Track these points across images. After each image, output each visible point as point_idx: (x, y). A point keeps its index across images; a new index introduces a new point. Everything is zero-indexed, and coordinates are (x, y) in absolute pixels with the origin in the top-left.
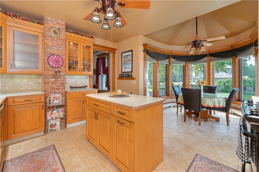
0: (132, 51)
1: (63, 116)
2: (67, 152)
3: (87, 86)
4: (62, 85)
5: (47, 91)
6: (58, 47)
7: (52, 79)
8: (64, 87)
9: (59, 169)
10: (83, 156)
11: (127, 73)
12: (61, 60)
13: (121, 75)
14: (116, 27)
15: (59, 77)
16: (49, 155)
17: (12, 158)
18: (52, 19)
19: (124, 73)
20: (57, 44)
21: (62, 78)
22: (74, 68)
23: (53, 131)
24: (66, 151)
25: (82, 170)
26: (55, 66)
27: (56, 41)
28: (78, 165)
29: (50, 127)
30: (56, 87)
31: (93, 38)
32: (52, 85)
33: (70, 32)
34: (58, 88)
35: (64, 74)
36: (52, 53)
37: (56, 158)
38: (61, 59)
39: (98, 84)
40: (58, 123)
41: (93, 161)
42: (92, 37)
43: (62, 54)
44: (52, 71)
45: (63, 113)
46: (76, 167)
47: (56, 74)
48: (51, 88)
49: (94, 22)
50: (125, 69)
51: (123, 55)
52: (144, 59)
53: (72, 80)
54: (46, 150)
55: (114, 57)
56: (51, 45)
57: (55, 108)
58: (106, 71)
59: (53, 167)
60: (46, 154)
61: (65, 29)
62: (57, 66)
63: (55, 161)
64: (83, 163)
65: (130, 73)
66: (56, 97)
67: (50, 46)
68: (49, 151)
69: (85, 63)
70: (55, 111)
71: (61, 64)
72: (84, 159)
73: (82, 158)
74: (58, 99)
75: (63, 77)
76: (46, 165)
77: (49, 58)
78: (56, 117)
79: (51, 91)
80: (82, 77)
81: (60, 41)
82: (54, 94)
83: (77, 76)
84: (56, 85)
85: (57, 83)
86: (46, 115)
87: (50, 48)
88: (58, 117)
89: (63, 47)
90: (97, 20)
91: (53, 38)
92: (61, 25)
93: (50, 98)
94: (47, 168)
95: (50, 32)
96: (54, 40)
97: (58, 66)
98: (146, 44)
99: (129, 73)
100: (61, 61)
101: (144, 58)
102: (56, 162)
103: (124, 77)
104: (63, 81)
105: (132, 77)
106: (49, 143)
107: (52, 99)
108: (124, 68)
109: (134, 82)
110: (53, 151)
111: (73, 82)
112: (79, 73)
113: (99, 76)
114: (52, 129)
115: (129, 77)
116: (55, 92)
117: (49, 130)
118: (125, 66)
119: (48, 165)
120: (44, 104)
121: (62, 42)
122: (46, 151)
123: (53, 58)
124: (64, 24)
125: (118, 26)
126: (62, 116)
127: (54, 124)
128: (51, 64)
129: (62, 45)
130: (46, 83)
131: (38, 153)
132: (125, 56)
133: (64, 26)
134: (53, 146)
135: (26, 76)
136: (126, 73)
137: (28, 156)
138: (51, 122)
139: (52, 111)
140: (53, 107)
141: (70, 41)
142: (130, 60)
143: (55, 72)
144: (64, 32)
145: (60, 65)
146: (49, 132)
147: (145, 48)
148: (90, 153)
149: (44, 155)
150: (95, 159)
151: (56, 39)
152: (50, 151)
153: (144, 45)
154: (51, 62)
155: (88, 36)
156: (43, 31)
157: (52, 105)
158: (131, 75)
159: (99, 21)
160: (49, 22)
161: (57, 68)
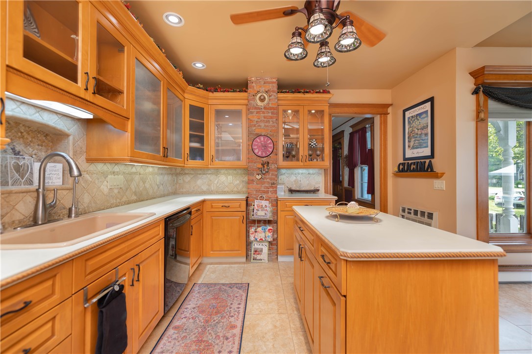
0: (431, 100)
1: (272, 239)
2: (260, 304)
3: (318, 190)
4: (273, 186)
5: (251, 195)
6: (267, 122)
7: (257, 176)
8: (275, 189)
9: (236, 328)
10: (278, 324)
11: (419, 161)
12: (270, 143)
13: (401, 167)
14: (345, 52)
15: (267, 172)
16: (236, 297)
17: (203, 282)
18: (257, 79)
19: (410, 162)
20: (264, 118)
21: (272, 174)
22: (294, 156)
23: (258, 261)
24: (260, 302)
25: (265, 349)
26: (262, 154)
27: (264, 113)
28: (263, 337)
29: (254, 254)
30: (263, 189)
31: (329, 92)
32: (258, 185)
33: (286, 92)
34: (265, 190)
35: (275, 167)
36: (257, 134)
37: (242, 306)
38: (269, 141)
39: (353, 187)
40: (265, 249)
41: (289, 343)
42: (325, 92)
43: (272, 134)
44: (258, 162)
45: (272, 233)
46: (259, 338)
47: (264, 167)
48: (256, 190)
49: (296, 60)
50: (412, 150)
51: (408, 114)
52: (478, 116)
53: (293, 178)
54: (237, 287)
55: (384, 123)
56: (257, 121)
57: (262, 224)
58: (368, 158)
59: (232, 319)
60: (234, 295)
61: (276, 89)
62: (264, 155)
63: (239, 311)
64: (272, 337)
65: (427, 161)
66: (262, 206)
67: (255, 123)
68: (239, 291)
69: (312, 145)
70: (260, 229)
71: (271, 150)
72: (278, 330)
73: (275, 327)
74: (265, 209)
75: (273, 172)
76: (226, 311)
77: (254, 143)
78: (262, 239)
79: (256, 195)
80: (311, 171)
81: (269, 112)
82: (260, 200)
83: (301, 171)
84: (263, 186)
85: (264, 183)
86: (248, 232)
87: (255, 126)
88: (264, 240)
89: (273, 121)
90: (301, 54)
91: (259, 109)
92: (271, 85)
93: (254, 205)
94: (225, 317)
95: (254, 99)
96: (260, 112)
97: (266, 153)
98: (484, 67)
99: (422, 161)
100: (269, 145)
101: (478, 113)
102: (239, 313)
103: (411, 171)
104: (274, 179)
105: (432, 170)
106: (245, 278)
107: (257, 208)
108: (409, 146)
109: (439, 184)
110: (243, 293)
111: (295, 181)
112: (301, 164)
113: (356, 169)
114: (255, 256)
115: (425, 171)
116: (261, 197)
117: (252, 258)
118: (412, 144)
119: (228, 313)
120: (244, 214)
121: (272, 113)
122: (236, 289)
123: (259, 141)
124: (275, 80)
125: (350, 48)
126: (270, 239)
127: (260, 249)
128: (256, 151)
129: (271, 119)
130: (250, 182)
131: (227, 288)
132: (412, 117)
133: (275, 85)
134: (247, 285)
135: (231, 172)
136: (415, 161)
137: (216, 287)
138: (256, 245)
139: (258, 227)
140: (259, 221)
141: (285, 108)
142: (427, 126)
143: (262, 164)
144: (275, 94)
146: (252, 261)
147: (480, 82)
148: (292, 325)
149: (232, 295)
150: (295, 341)
151: (263, 110)
152: (241, 291)
153: (476, 74)
154: (256, 149)
155: (318, 91)
156: (246, 102)
157: (255, 217)
158: (430, 165)
159: (304, 54)
160: (254, 84)
161: (265, 158)
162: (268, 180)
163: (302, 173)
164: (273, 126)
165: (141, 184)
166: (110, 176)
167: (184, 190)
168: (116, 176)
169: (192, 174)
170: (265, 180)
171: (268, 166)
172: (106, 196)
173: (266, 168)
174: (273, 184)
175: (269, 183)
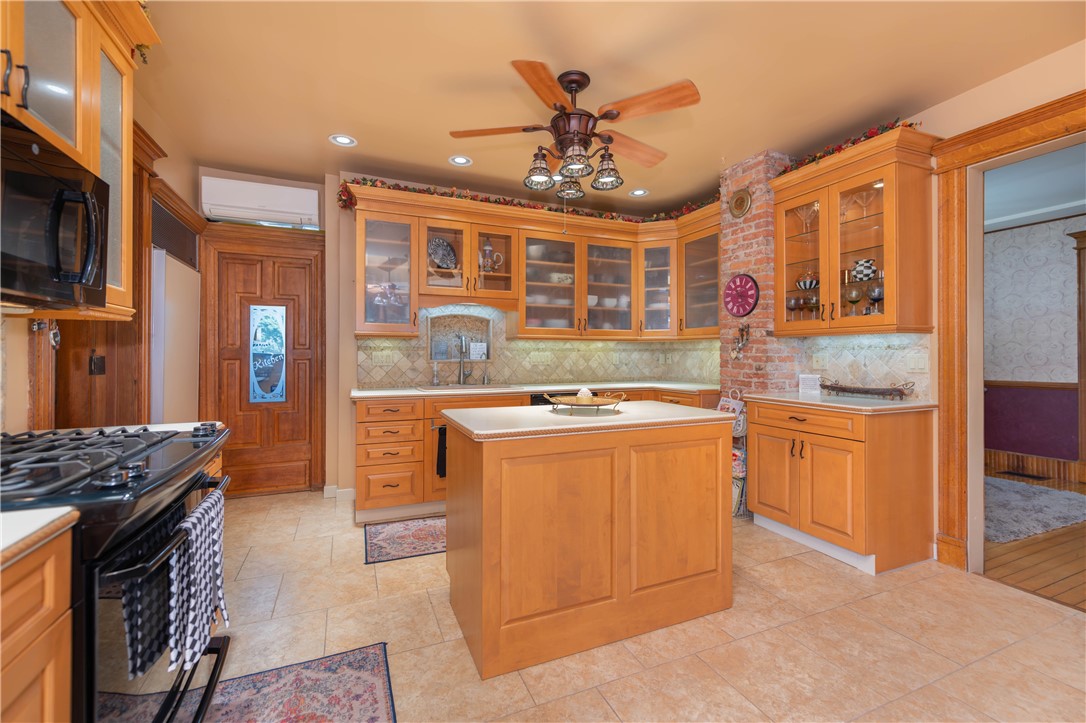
4: (759, 374)
6: (748, 247)
7: (732, 352)
18: (733, 169)
21: (758, 350)
26: (739, 311)
30: (741, 378)
34: (746, 380)
36: (733, 274)
38: (751, 284)
43: (755, 267)
44: (733, 326)
47: (743, 335)
62: (742, 311)
71: (752, 301)
75: (760, 346)
84: (743, 371)
85: (744, 366)
87: (729, 260)
89: (757, 243)
91: (737, 224)
92: (754, 171)
97: (744, 309)
100: (751, 291)
104: (760, 360)
111: (851, 366)
112: (824, 325)
121: (757, 226)
123: (734, 287)
124: (761, 158)
129: (756, 238)
130: (723, 363)
133: (762, 168)
141: (789, 206)
143: (740, 331)
144: (763, 185)
145: (749, 304)
151: (741, 225)
160: (728, 182)
161: (745, 318)
162: (750, 361)
163: (870, 346)
164: (760, 252)
165: (582, 362)
166: (532, 353)
167: (673, 375)
168: (541, 353)
169: (681, 350)
170: (745, 361)
171: (748, 333)
172: (528, 371)
173: (745, 338)
174: (759, 369)
175: (751, 366)
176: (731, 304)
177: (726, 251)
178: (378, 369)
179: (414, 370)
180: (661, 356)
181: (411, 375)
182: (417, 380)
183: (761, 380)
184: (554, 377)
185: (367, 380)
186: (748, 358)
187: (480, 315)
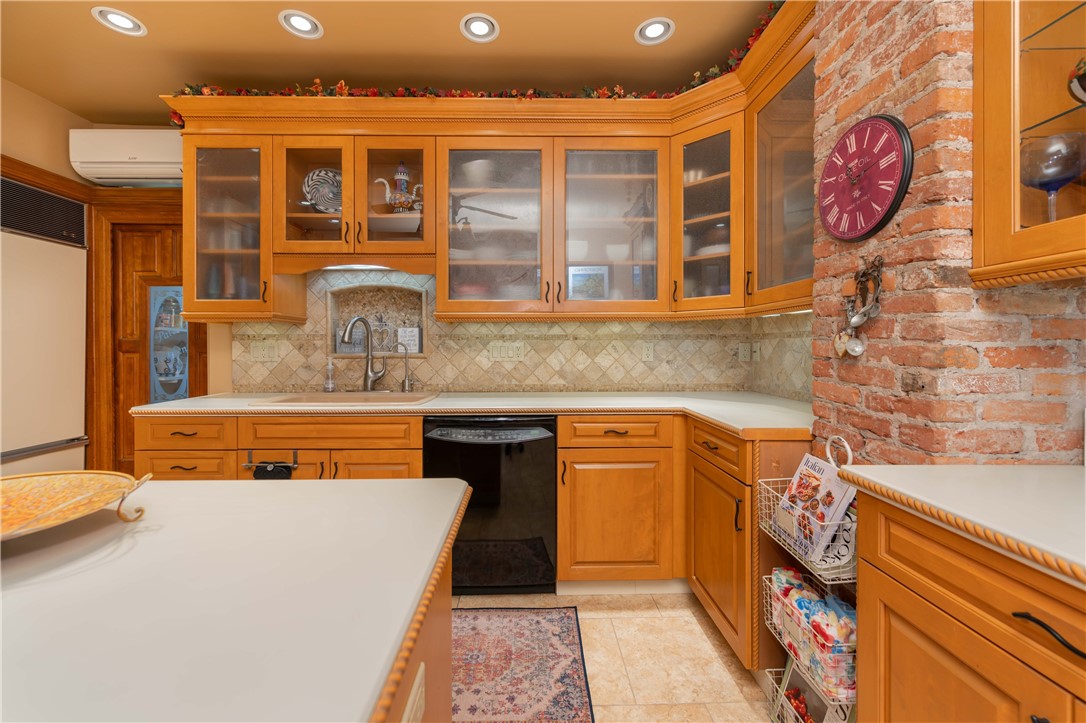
5: (823, 427)
21: (908, 328)
26: (854, 225)
32: (846, 386)
34: (874, 415)
38: (883, 140)
62: (861, 225)
66: (816, 488)
74: (820, 509)
84: (864, 390)
97: (869, 214)
100: (884, 163)
104: (918, 361)
123: (840, 163)
128: (832, 219)
145: (883, 198)
154: (832, 207)
161: (873, 243)
162: (886, 362)
166: (494, 343)
168: (507, 343)
169: (775, 336)
170: (873, 363)
171: (877, 282)
172: (487, 372)
173: (870, 297)
174: (912, 386)
175: (887, 376)
176: (836, 209)
177: (827, 80)
178: (260, 365)
179: (308, 367)
180: (743, 349)
181: (304, 375)
182: (313, 382)
183: (920, 420)
184: (530, 381)
185: (244, 382)
186: (878, 354)
187: (405, 286)
